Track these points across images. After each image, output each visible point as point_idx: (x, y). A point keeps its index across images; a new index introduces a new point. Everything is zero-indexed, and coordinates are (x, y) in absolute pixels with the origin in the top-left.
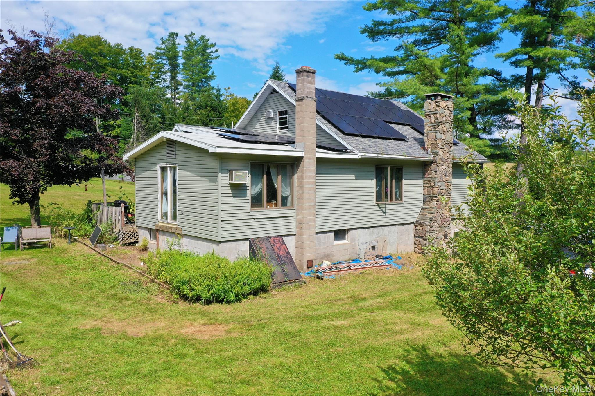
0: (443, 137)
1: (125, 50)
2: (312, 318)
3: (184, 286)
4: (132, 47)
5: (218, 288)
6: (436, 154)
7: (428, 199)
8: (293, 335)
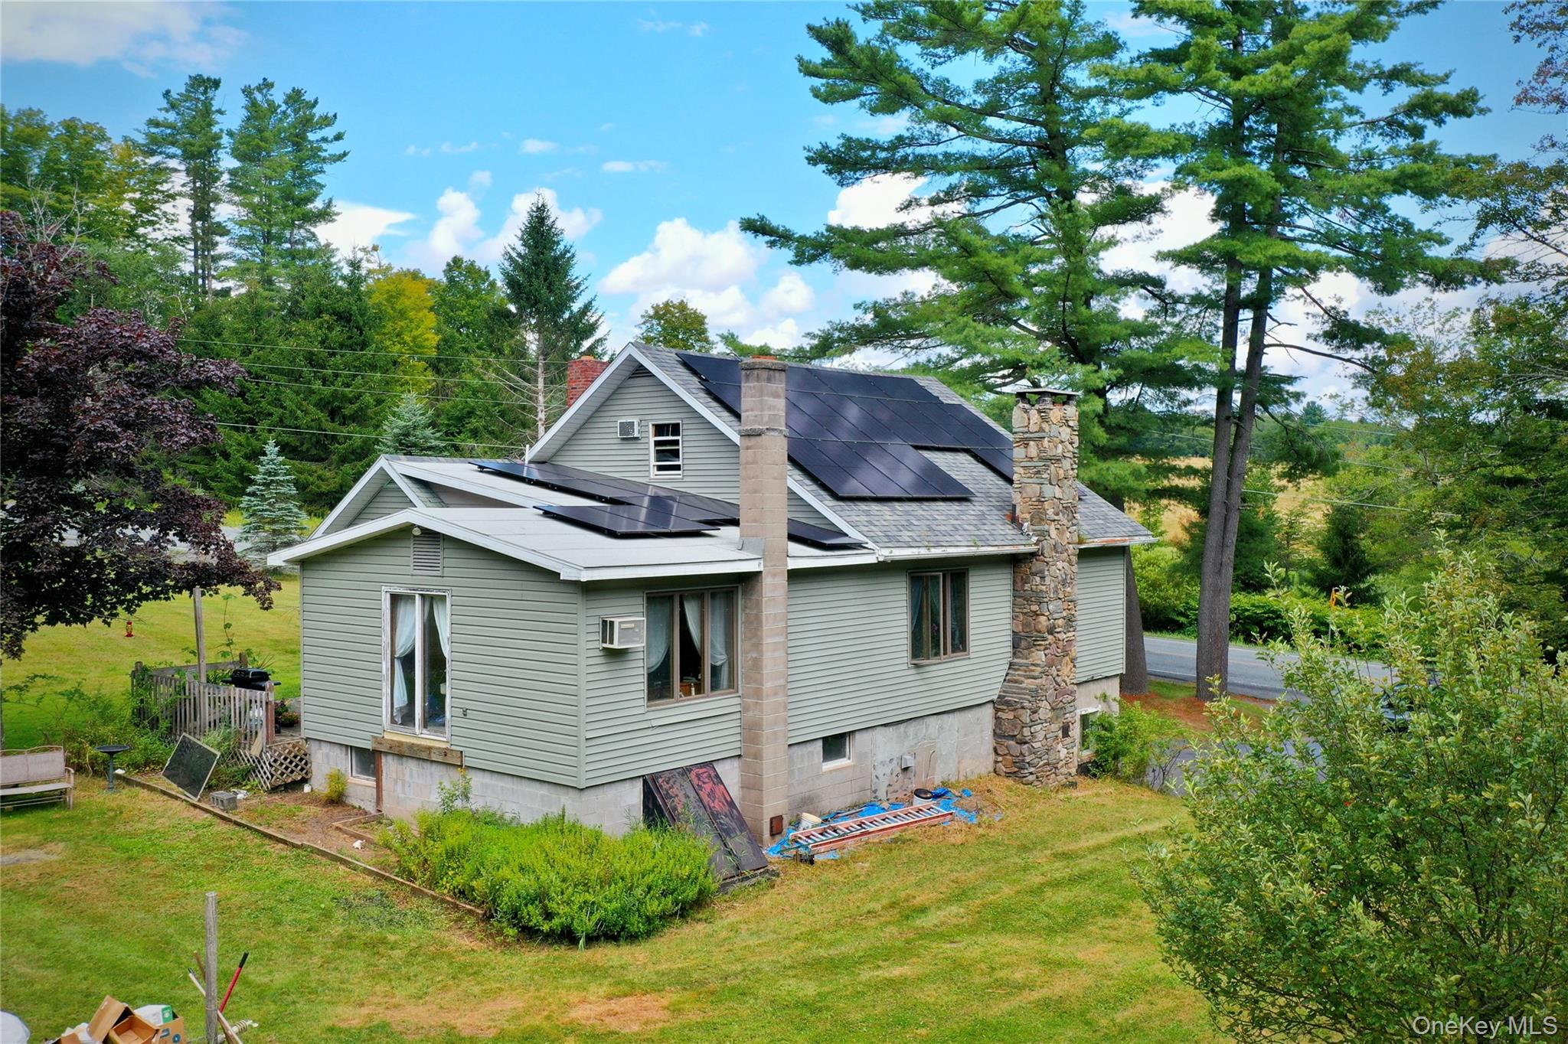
0: (1058, 492)
1: (50, 128)
2: (834, 965)
3: (530, 907)
4: (73, 120)
5: (610, 906)
6: (1043, 534)
7: (1023, 644)
8: (814, 1007)
